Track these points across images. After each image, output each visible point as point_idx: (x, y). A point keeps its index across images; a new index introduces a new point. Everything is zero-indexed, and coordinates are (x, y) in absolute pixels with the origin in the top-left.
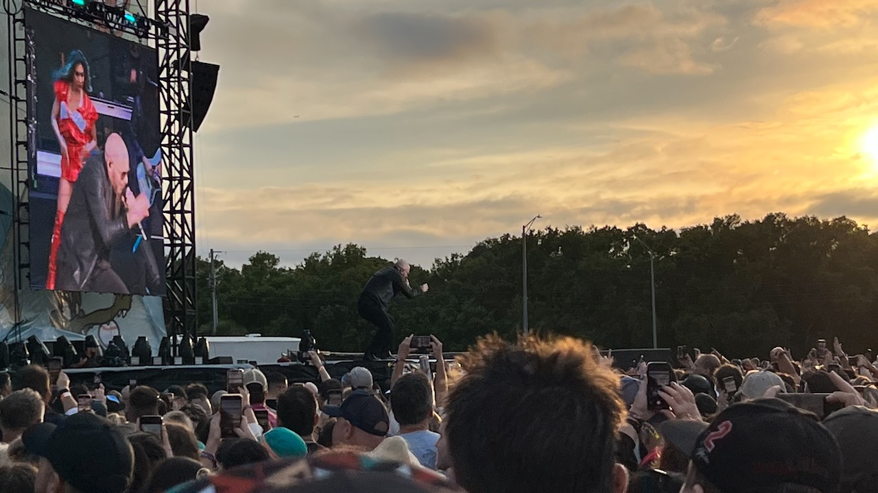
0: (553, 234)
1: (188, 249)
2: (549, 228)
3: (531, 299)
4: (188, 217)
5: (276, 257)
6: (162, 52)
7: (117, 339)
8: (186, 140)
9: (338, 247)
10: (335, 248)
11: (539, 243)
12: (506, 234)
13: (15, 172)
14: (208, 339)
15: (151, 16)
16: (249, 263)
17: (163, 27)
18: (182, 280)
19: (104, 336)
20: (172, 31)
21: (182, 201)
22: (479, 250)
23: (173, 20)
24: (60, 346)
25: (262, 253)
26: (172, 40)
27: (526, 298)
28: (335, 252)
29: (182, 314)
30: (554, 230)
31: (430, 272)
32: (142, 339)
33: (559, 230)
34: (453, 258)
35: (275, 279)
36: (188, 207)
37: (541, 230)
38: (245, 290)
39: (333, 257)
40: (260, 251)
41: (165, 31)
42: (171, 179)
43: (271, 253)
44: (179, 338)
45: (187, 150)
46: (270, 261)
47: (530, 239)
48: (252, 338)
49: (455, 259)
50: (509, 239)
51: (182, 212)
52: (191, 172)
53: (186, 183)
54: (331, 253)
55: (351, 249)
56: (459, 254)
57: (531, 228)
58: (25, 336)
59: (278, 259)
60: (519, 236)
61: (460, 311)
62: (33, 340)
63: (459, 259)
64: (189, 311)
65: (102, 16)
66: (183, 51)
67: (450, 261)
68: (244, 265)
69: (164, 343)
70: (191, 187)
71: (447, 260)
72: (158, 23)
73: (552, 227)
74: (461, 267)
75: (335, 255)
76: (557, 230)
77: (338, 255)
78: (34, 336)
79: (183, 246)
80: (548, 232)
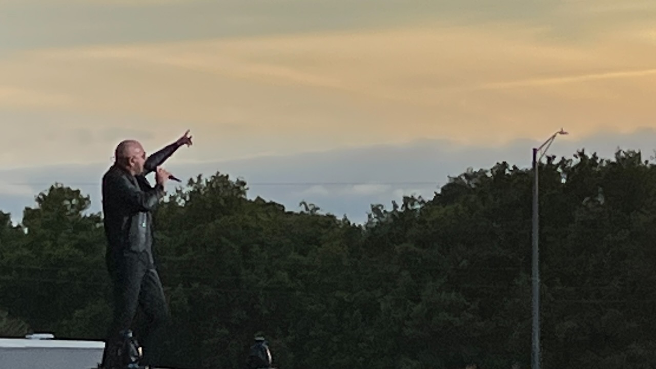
0: (587, 164)
2: (581, 154)
3: (547, 280)
5: (84, 195)
9: (195, 180)
10: (191, 182)
11: (564, 180)
12: (501, 162)
16: (35, 205)
22: (452, 191)
25: (59, 186)
27: (536, 280)
28: (191, 189)
30: (590, 157)
31: (364, 229)
33: (600, 156)
34: (405, 205)
35: (82, 235)
37: (567, 158)
38: (28, 253)
39: (188, 198)
40: (57, 184)
43: (74, 188)
46: (74, 201)
47: (546, 171)
48: (37, 341)
49: (409, 206)
50: (507, 172)
56: (416, 197)
57: (550, 154)
59: (87, 199)
61: (417, 301)
63: (418, 206)
67: (399, 209)
68: (27, 209)
71: (395, 206)
73: (586, 153)
74: (421, 221)
75: (191, 194)
76: (595, 157)
80: (579, 160)
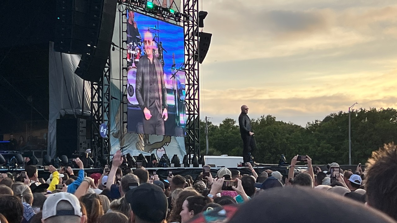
0: (363, 112)
1: (196, 116)
2: (361, 109)
3: (353, 141)
4: (196, 101)
5: (234, 120)
6: (186, 28)
7: (165, 155)
8: (196, 67)
9: (263, 116)
10: (262, 117)
11: (357, 116)
12: (341, 111)
13: (121, 81)
14: (205, 157)
15: (182, 12)
16: (222, 123)
17: (187, 17)
18: (193, 130)
19: (159, 154)
20: (191, 18)
21: (194, 94)
22: (327, 119)
23: (191, 14)
24: (140, 158)
26: (191, 23)
27: (350, 141)
28: (261, 118)
29: (193, 145)
30: (364, 109)
31: (305, 128)
32: (175, 156)
34: (316, 122)
35: (234, 130)
36: (196, 97)
37: (358, 110)
38: (220, 135)
39: (261, 121)
40: (227, 118)
41: (188, 18)
42: (189, 84)
43: (232, 119)
44: (192, 156)
45: (196, 72)
46: (232, 122)
47: (352, 113)
48: (224, 156)
49: (317, 123)
50: (342, 113)
51: (194, 99)
52: (198, 82)
53: (196, 86)
54: (260, 119)
55: (269, 117)
56: (318, 120)
57: (353, 109)
58: (125, 153)
59: (235, 121)
60: (347, 112)
61: (319, 146)
62: (128, 155)
63: (319, 122)
64: (196, 143)
65: (160, 12)
66: (195, 28)
67: (315, 123)
68: (221, 124)
69: (185, 157)
70: (198, 88)
71: (313, 122)
72: (185, 15)
73: (362, 108)
74: (320, 126)
75: (261, 120)
76: (365, 110)
77: (263, 120)
78: (129, 153)
79: (194, 114)
80: (360, 110)
